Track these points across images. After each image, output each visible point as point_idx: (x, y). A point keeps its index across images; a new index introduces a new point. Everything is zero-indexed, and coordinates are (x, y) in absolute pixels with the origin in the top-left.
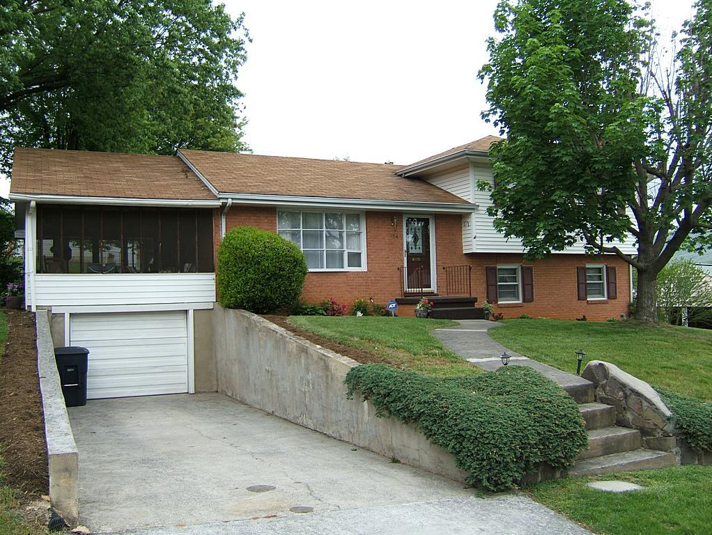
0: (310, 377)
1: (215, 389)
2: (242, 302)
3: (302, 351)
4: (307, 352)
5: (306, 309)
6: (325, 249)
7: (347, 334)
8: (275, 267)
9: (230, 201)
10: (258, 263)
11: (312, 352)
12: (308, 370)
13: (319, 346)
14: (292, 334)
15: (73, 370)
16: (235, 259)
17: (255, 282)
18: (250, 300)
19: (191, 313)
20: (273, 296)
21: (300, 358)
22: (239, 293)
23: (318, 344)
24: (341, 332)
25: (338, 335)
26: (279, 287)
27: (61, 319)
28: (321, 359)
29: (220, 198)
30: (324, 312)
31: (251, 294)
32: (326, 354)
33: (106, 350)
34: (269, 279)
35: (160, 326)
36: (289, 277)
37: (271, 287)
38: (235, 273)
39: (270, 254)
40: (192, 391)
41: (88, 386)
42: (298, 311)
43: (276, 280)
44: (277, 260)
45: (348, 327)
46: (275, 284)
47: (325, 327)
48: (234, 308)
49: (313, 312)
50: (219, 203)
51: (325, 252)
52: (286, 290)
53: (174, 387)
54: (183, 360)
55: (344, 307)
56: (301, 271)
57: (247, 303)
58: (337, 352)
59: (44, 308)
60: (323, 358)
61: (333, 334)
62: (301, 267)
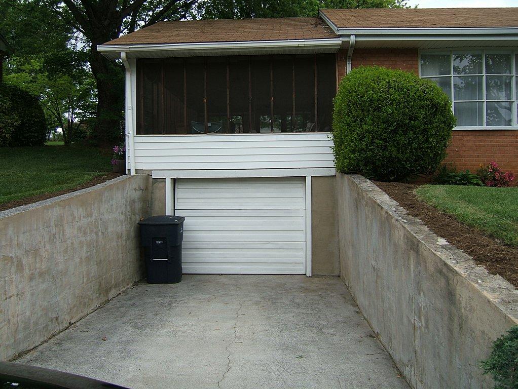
0: (422, 301)
1: (337, 273)
2: (358, 165)
3: (412, 248)
4: (417, 252)
5: (454, 177)
6: (484, 100)
7: (510, 217)
8: (404, 114)
9: (353, 38)
10: (378, 109)
11: (426, 253)
12: (419, 289)
13: (442, 241)
14: (405, 212)
15: (162, 242)
16: (349, 106)
17: (373, 137)
18: (367, 162)
19: (308, 180)
20: (400, 156)
21: (408, 260)
22: (353, 152)
23: (442, 236)
24: (498, 213)
25: (490, 218)
26: (410, 144)
27: (161, 185)
28: (441, 272)
29: (340, 36)
30: (480, 182)
31: (369, 154)
32: (451, 263)
33: (212, 220)
34: (395, 131)
35: (274, 195)
36: (425, 130)
37: (398, 144)
38: (349, 125)
39: (396, 95)
40: (309, 274)
41: (183, 259)
42: (443, 178)
43: (405, 132)
44: (406, 104)
45: (512, 203)
46: (402, 139)
47: (469, 201)
48: (349, 173)
49: (465, 180)
50: (338, 41)
51: (485, 104)
52: (421, 148)
53: (290, 266)
54: (300, 237)
55: (510, 175)
56: (444, 122)
57: (366, 165)
58: (479, 260)
59: (144, 172)
60: (444, 271)
61: (481, 215)
62: (444, 116)
